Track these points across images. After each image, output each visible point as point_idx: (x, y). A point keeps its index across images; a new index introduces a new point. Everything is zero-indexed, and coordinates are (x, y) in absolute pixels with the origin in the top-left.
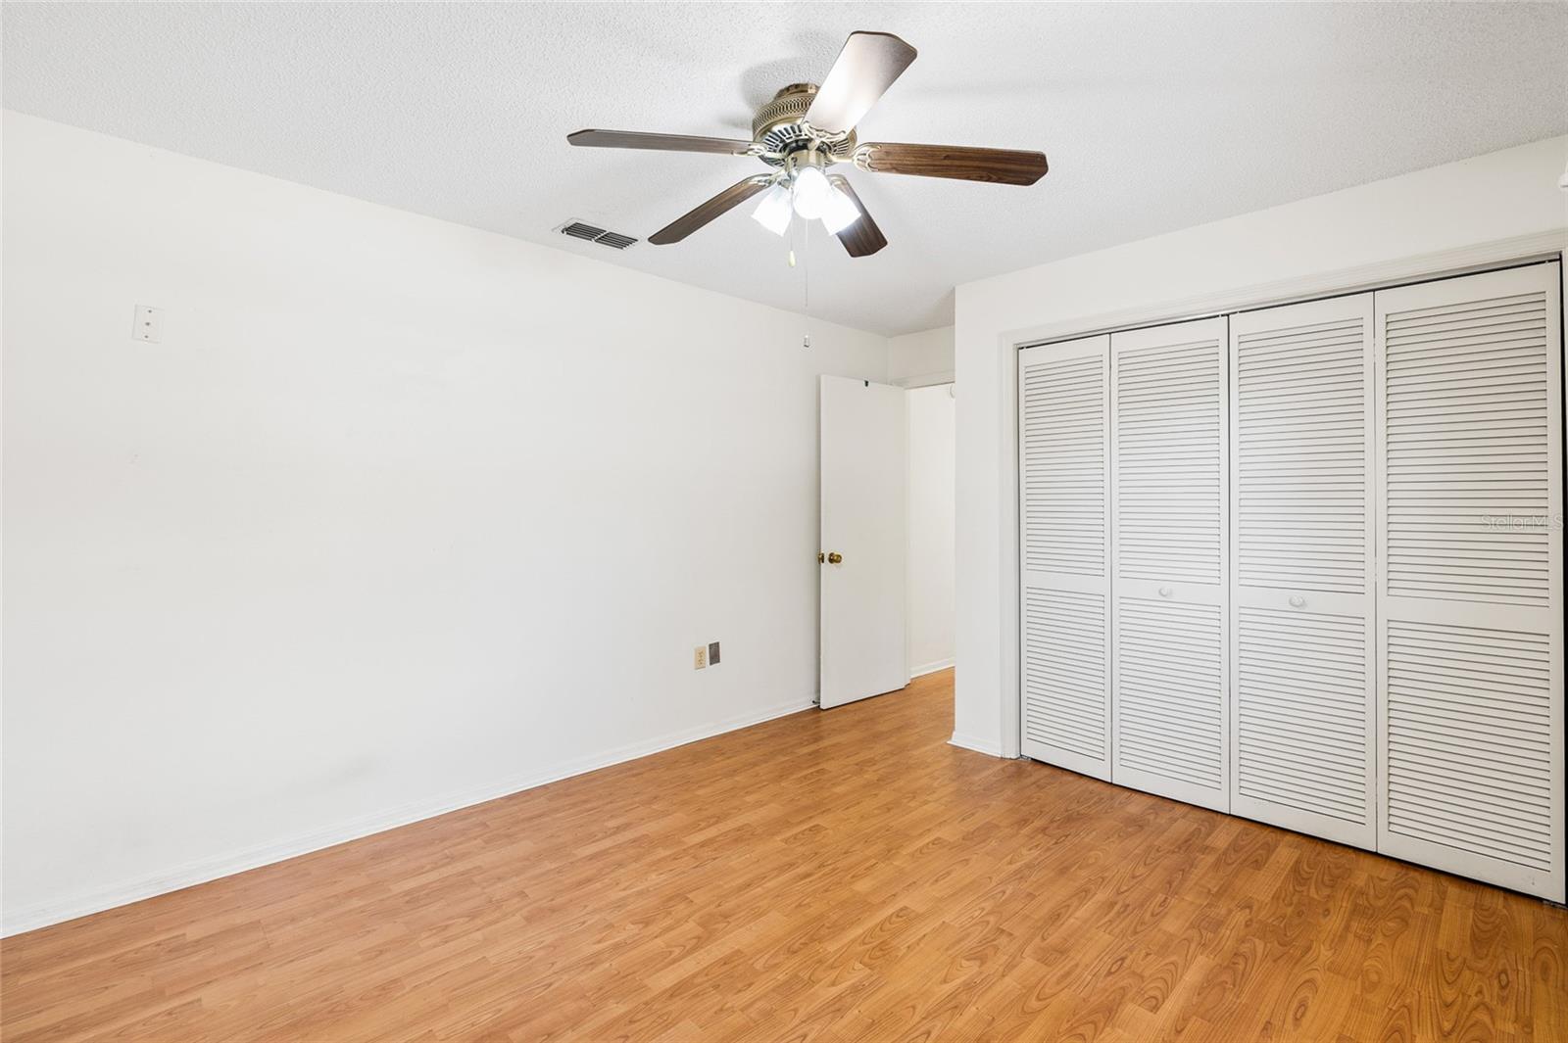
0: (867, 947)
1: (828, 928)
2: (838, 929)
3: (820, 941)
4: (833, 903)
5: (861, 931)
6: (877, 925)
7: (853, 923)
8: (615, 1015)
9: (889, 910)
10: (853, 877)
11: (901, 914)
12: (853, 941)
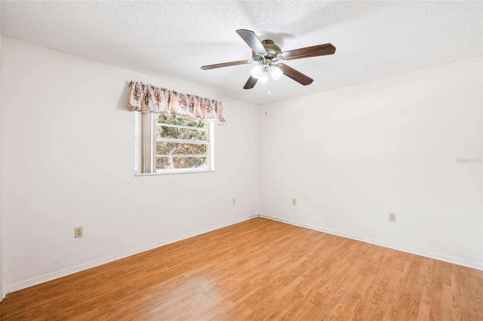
0: (248, 288)
1: (260, 294)
2: (257, 294)
3: (262, 290)
4: (260, 303)
5: (250, 293)
6: (245, 295)
7: (253, 295)
8: (306, 272)
9: (240, 301)
10: (252, 317)
11: (236, 299)
12: (252, 290)
